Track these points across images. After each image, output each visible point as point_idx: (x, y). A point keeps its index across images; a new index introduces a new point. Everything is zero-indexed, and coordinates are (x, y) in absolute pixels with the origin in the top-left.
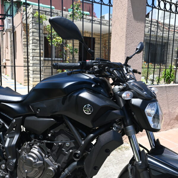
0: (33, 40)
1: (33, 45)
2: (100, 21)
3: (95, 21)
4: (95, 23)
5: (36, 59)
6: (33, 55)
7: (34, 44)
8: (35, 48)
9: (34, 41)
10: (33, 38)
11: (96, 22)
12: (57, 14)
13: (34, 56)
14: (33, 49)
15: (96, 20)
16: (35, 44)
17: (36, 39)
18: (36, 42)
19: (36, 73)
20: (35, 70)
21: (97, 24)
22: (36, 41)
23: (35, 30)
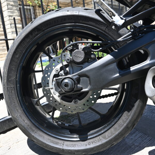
0: (7, 5)
1: (9, 12)
6: (10, 22)
7: (9, 10)
8: (12, 15)
9: (10, 7)
10: (8, 3)
13: (12, 23)
14: (9, 16)
16: (11, 10)
17: (11, 4)
18: (11, 8)
22: (10, 6)
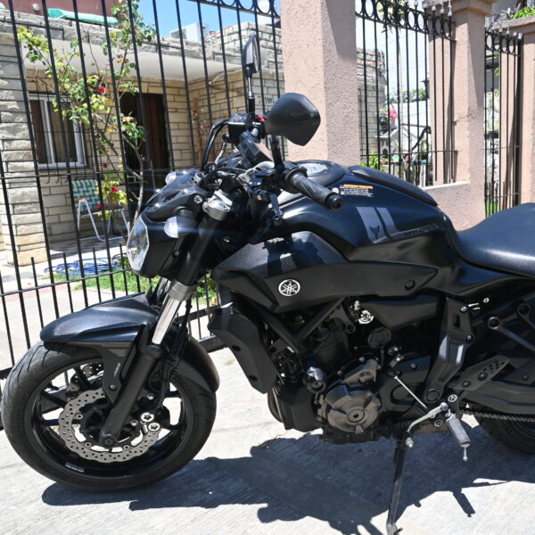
1: (2, 129)
2: (179, 45)
3: (167, 46)
4: (171, 54)
5: (15, 167)
7: (4, 125)
8: (11, 136)
9: (5, 116)
11: (171, 50)
12: (63, 30)
13: (9, 158)
14: (3, 141)
15: (172, 44)
16: (8, 124)
17: (9, 107)
18: (9, 119)
19: (22, 210)
20: (17, 202)
21: (175, 54)
22: (8, 114)
23: (3, 81)
